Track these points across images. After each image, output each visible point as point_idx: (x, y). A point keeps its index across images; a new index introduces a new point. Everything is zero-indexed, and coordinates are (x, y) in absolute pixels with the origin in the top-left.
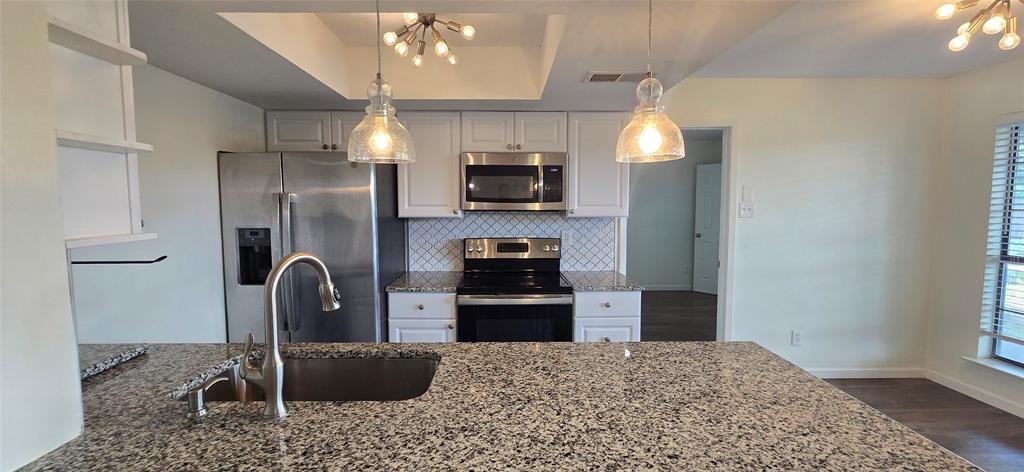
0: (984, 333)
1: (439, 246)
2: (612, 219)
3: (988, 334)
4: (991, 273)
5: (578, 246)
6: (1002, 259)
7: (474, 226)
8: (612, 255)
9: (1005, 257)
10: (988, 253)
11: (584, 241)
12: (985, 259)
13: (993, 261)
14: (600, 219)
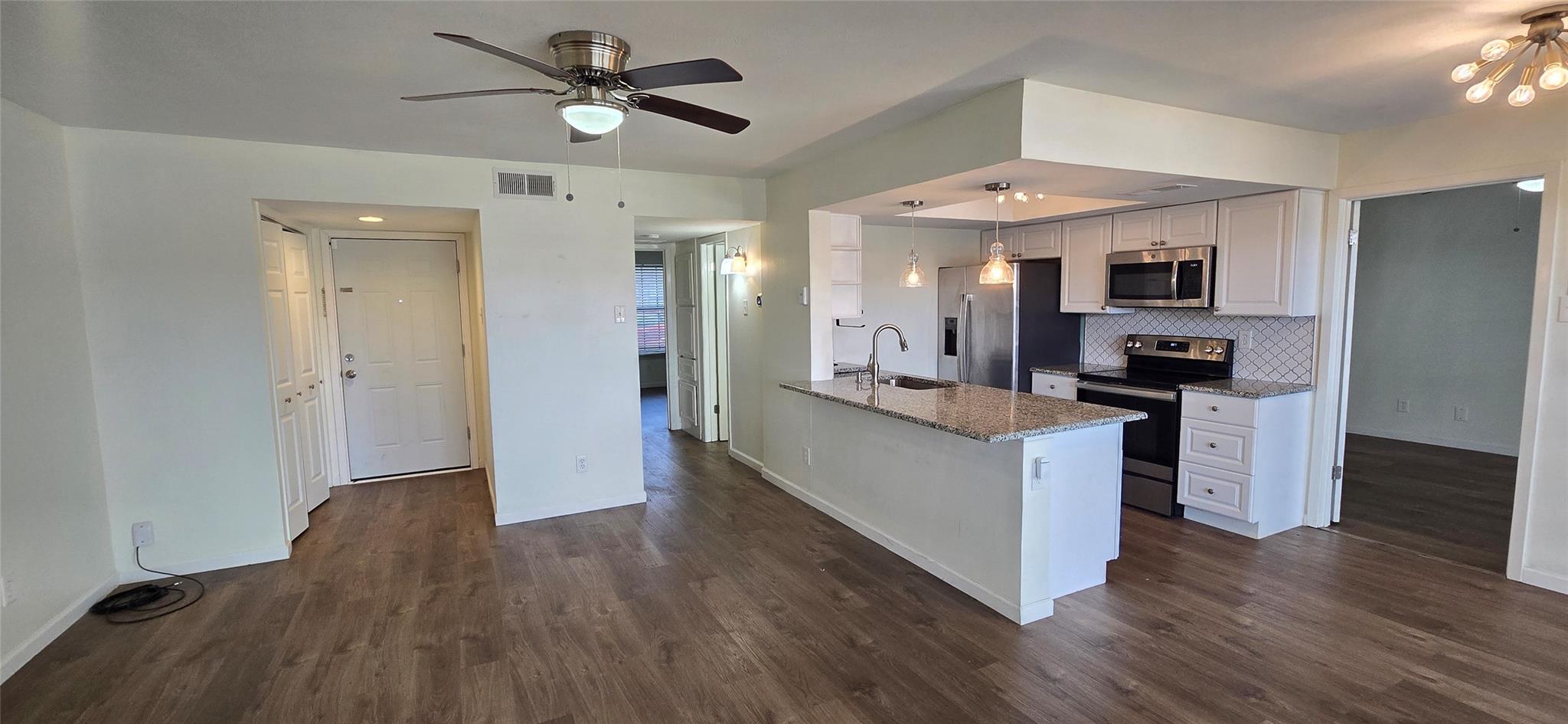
1: (1111, 341)
7: (1143, 323)
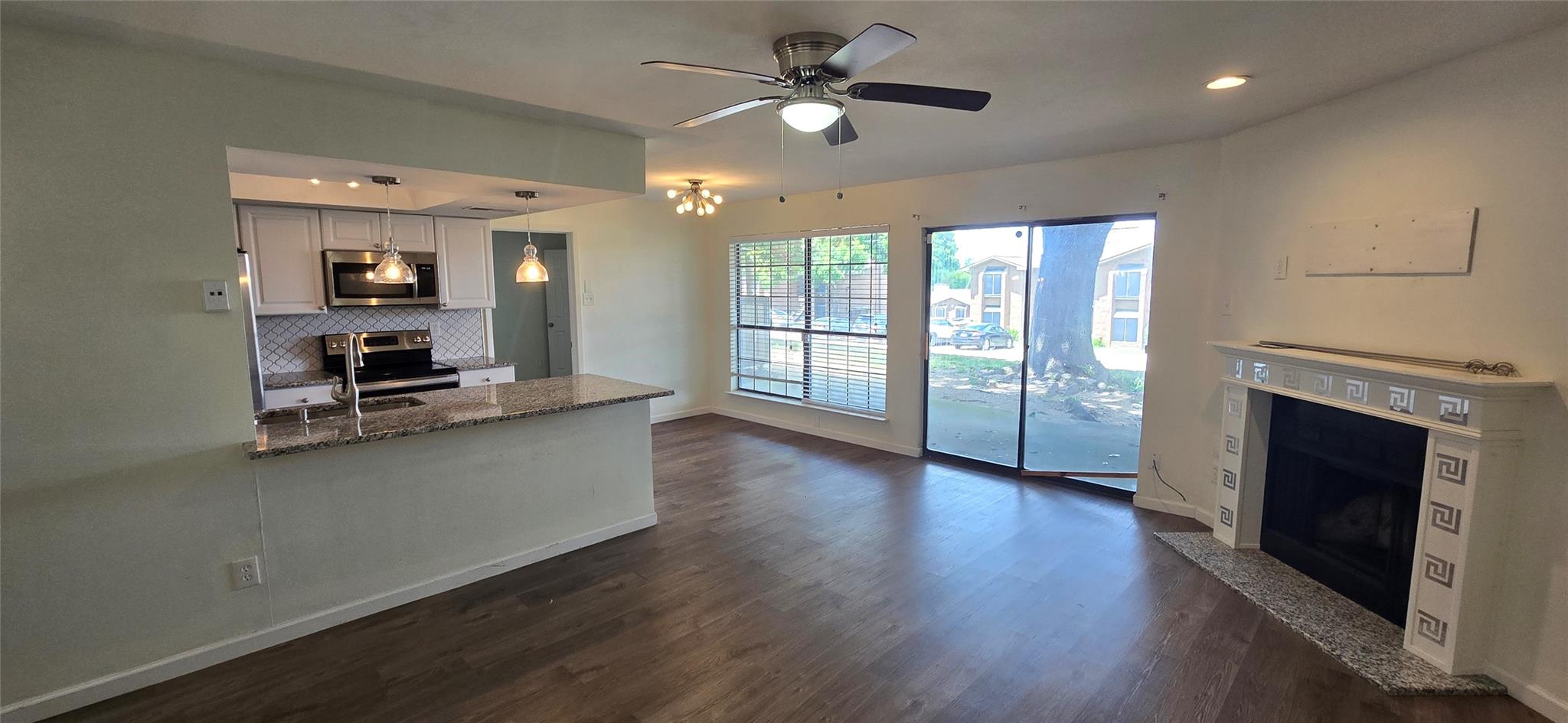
0: (733, 375)
2: (477, 310)
3: (735, 375)
4: (733, 335)
5: (447, 336)
6: (738, 326)
8: (480, 342)
9: (739, 326)
10: (731, 323)
11: (452, 331)
12: (729, 327)
13: (734, 328)
14: (467, 310)
